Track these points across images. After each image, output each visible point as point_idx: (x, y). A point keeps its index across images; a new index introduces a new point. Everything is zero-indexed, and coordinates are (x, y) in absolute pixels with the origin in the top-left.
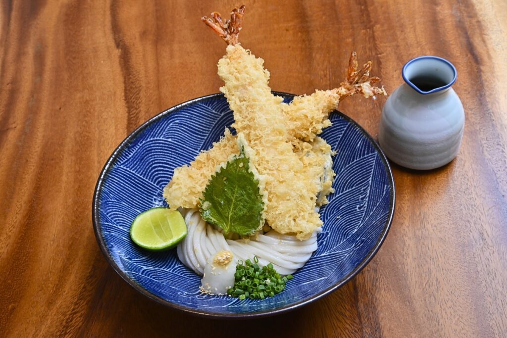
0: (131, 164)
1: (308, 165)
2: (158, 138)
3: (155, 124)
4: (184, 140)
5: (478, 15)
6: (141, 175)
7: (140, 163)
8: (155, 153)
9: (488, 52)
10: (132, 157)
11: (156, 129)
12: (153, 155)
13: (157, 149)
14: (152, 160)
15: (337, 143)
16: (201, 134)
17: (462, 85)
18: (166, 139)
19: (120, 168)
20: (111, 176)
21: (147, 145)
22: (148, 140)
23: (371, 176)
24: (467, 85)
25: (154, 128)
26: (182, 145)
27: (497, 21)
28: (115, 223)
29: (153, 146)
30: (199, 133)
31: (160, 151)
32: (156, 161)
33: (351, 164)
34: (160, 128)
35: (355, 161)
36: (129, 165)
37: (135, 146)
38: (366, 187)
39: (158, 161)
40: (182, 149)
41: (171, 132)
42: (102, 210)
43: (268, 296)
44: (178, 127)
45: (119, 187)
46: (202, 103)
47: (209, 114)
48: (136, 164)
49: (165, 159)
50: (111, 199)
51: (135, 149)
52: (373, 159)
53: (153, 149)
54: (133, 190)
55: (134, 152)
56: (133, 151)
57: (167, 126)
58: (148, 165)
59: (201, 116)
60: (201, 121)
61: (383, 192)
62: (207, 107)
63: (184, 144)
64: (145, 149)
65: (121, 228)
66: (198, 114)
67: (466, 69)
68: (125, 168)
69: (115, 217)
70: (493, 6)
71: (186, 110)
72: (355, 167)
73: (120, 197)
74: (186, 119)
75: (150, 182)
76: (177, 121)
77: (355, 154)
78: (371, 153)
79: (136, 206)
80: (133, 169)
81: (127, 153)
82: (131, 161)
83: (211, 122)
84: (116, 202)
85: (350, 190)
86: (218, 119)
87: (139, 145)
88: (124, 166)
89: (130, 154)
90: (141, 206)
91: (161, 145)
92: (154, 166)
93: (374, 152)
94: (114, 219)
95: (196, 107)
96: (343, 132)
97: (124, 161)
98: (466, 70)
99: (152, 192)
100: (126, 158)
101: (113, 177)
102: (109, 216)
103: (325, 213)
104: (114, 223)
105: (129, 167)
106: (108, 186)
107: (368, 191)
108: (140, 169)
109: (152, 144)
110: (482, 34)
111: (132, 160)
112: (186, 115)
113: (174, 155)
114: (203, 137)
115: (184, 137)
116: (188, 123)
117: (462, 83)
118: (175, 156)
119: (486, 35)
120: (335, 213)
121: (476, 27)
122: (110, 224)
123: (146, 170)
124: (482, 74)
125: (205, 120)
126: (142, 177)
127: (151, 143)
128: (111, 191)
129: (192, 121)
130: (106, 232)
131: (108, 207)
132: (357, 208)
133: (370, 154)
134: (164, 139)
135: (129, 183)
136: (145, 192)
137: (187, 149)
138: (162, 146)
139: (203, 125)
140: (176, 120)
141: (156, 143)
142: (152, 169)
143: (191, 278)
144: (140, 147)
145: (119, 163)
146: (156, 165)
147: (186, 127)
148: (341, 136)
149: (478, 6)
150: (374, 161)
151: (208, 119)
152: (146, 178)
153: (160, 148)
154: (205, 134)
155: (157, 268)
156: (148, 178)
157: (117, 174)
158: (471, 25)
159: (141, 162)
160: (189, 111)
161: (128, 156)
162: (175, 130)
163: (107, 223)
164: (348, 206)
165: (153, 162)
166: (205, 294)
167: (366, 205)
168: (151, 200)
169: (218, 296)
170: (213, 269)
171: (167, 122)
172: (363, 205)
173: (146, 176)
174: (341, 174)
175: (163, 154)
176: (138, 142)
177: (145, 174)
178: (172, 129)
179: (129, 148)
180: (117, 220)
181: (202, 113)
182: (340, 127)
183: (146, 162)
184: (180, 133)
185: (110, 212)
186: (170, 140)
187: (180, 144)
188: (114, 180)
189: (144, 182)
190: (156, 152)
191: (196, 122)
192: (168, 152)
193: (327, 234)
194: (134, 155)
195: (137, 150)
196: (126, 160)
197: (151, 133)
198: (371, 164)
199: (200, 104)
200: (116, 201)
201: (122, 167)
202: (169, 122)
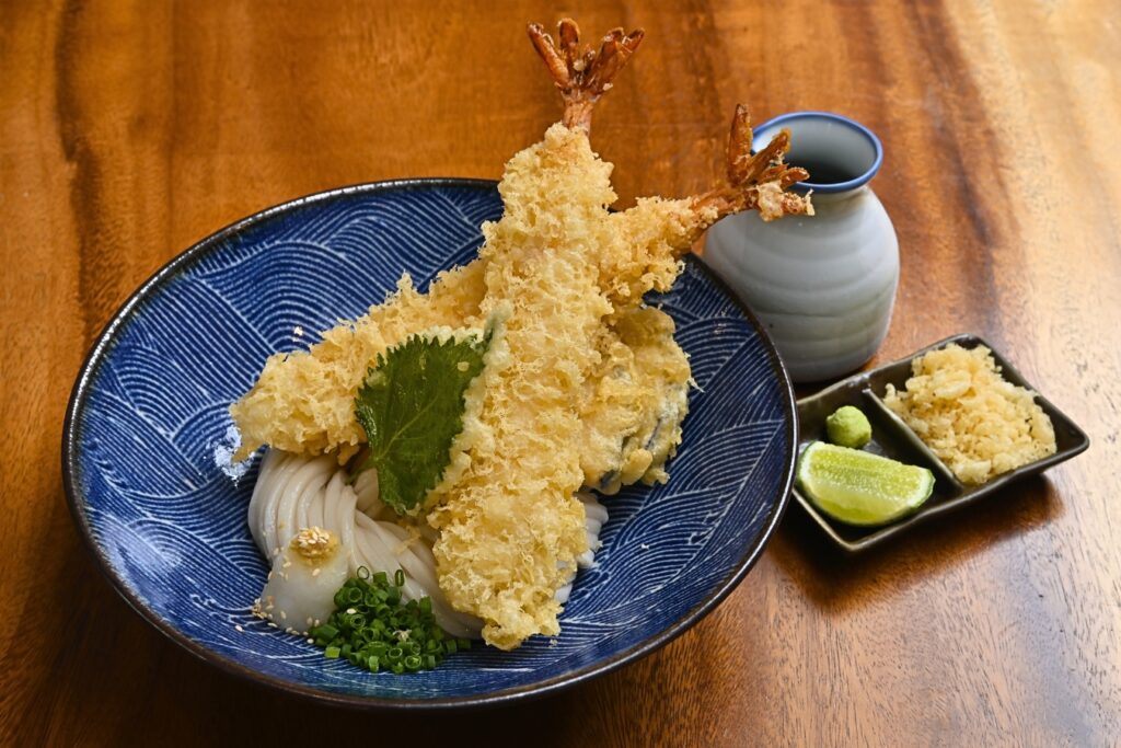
0: (229, 284)
1: (605, 398)
2: (315, 244)
3: (319, 209)
4: (376, 266)
5: (989, 117)
6: (243, 314)
7: (252, 286)
8: (295, 275)
9: (1010, 213)
10: (237, 267)
11: (318, 221)
12: (290, 278)
13: (305, 267)
14: (283, 287)
15: (714, 374)
16: (421, 263)
17: (945, 295)
18: (333, 252)
19: (199, 283)
20: (167, 293)
21: (285, 252)
22: (290, 241)
23: (751, 472)
24: (959, 298)
25: (311, 219)
26: (367, 275)
27: (1035, 133)
28: (132, 399)
29: (297, 259)
30: (417, 260)
31: (309, 273)
32: (293, 294)
33: (723, 431)
34: (328, 221)
35: (735, 427)
36: (223, 283)
37: (253, 244)
38: (730, 494)
39: (298, 295)
40: (363, 285)
41: (350, 237)
42: (110, 361)
43: (389, 669)
44: (371, 232)
45: (177, 325)
46: (445, 193)
47: (451, 223)
48: (241, 285)
49: (316, 295)
50: (147, 345)
51: (251, 252)
52: (770, 433)
53: (294, 265)
54: (211, 340)
55: (245, 258)
56: (245, 254)
57: (345, 223)
58: (270, 295)
59: (434, 221)
60: (428, 233)
61: (753, 517)
62: (453, 204)
63: (372, 275)
64: (275, 260)
65: (141, 414)
66: (426, 216)
67: (953, 254)
68: (210, 287)
69: (136, 387)
70: (1025, 95)
71: (402, 197)
72: (728, 441)
73: (172, 346)
74: (394, 218)
75: (260, 336)
76: (373, 218)
77: (741, 410)
78: (773, 418)
79: (204, 380)
80: (230, 294)
81: (227, 256)
82: (231, 277)
83: (452, 243)
84: (155, 354)
85: (697, 492)
86: (471, 240)
87: (262, 246)
88: (208, 283)
89: (234, 260)
90: (217, 384)
91: (318, 260)
92: (284, 302)
93: (778, 418)
94: (133, 390)
95: (426, 196)
96: (735, 351)
97: (214, 271)
98: (955, 257)
99: (256, 360)
100: (222, 266)
101: (173, 298)
102: (123, 381)
103: (625, 528)
104: (128, 399)
105: (221, 288)
106: (151, 315)
107: (729, 506)
108: (246, 301)
109: (296, 252)
110: (995, 166)
111: (235, 275)
112: (399, 210)
113: (340, 292)
114: (422, 272)
115: (379, 258)
116: (398, 230)
117: (944, 290)
118: (342, 297)
119: (1008, 168)
120: (644, 534)
121: (983, 146)
122: (117, 398)
123: (260, 307)
124: (996, 269)
125: (439, 234)
126: (244, 319)
127: (293, 249)
128: (154, 327)
129: (409, 227)
130: (94, 412)
131: (131, 359)
132: (690, 539)
133: (769, 421)
134: (328, 249)
135: (208, 322)
136: (239, 355)
137: (378, 288)
138: (319, 265)
139: (432, 244)
140: (372, 214)
141: (306, 253)
142: (276, 309)
143: (252, 576)
144: (266, 251)
145: (199, 272)
146: (289, 302)
147: (391, 238)
148: (728, 358)
149: (988, 92)
150: (770, 439)
151: (448, 233)
152: (255, 325)
153: (312, 266)
154: (429, 267)
155: (181, 528)
156: (260, 325)
157: (185, 295)
158: (971, 140)
159: (255, 284)
160: (406, 202)
161: (228, 263)
162: (361, 237)
163: (109, 394)
164: (677, 527)
165: (286, 295)
166: (257, 618)
167: (708, 538)
168: (249, 377)
169: (284, 632)
170: (285, 566)
171: (348, 213)
172: (704, 536)
173: (257, 319)
174: (695, 449)
175: (316, 282)
176: (264, 239)
177: (254, 316)
178: (355, 232)
179: (236, 245)
180: (139, 394)
181: (436, 214)
182: (733, 337)
183: (268, 289)
184: (370, 246)
185: (131, 372)
186: (342, 255)
187: (363, 271)
188: (172, 306)
189: (246, 331)
190: (301, 274)
191: (418, 233)
192: (328, 281)
193: (606, 576)
194: (242, 264)
195: (256, 257)
196: (220, 269)
197: (302, 226)
198: (761, 446)
199: (438, 193)
200: (157, 352)
201: (204, 282)
202: (353, 214)
